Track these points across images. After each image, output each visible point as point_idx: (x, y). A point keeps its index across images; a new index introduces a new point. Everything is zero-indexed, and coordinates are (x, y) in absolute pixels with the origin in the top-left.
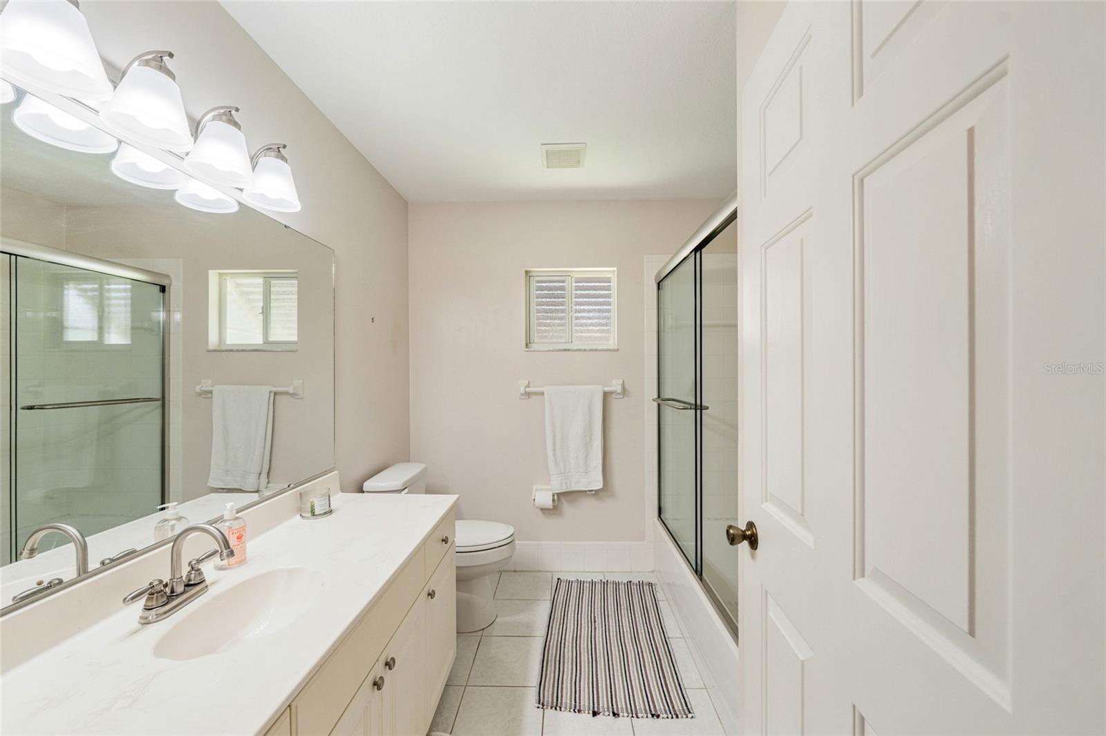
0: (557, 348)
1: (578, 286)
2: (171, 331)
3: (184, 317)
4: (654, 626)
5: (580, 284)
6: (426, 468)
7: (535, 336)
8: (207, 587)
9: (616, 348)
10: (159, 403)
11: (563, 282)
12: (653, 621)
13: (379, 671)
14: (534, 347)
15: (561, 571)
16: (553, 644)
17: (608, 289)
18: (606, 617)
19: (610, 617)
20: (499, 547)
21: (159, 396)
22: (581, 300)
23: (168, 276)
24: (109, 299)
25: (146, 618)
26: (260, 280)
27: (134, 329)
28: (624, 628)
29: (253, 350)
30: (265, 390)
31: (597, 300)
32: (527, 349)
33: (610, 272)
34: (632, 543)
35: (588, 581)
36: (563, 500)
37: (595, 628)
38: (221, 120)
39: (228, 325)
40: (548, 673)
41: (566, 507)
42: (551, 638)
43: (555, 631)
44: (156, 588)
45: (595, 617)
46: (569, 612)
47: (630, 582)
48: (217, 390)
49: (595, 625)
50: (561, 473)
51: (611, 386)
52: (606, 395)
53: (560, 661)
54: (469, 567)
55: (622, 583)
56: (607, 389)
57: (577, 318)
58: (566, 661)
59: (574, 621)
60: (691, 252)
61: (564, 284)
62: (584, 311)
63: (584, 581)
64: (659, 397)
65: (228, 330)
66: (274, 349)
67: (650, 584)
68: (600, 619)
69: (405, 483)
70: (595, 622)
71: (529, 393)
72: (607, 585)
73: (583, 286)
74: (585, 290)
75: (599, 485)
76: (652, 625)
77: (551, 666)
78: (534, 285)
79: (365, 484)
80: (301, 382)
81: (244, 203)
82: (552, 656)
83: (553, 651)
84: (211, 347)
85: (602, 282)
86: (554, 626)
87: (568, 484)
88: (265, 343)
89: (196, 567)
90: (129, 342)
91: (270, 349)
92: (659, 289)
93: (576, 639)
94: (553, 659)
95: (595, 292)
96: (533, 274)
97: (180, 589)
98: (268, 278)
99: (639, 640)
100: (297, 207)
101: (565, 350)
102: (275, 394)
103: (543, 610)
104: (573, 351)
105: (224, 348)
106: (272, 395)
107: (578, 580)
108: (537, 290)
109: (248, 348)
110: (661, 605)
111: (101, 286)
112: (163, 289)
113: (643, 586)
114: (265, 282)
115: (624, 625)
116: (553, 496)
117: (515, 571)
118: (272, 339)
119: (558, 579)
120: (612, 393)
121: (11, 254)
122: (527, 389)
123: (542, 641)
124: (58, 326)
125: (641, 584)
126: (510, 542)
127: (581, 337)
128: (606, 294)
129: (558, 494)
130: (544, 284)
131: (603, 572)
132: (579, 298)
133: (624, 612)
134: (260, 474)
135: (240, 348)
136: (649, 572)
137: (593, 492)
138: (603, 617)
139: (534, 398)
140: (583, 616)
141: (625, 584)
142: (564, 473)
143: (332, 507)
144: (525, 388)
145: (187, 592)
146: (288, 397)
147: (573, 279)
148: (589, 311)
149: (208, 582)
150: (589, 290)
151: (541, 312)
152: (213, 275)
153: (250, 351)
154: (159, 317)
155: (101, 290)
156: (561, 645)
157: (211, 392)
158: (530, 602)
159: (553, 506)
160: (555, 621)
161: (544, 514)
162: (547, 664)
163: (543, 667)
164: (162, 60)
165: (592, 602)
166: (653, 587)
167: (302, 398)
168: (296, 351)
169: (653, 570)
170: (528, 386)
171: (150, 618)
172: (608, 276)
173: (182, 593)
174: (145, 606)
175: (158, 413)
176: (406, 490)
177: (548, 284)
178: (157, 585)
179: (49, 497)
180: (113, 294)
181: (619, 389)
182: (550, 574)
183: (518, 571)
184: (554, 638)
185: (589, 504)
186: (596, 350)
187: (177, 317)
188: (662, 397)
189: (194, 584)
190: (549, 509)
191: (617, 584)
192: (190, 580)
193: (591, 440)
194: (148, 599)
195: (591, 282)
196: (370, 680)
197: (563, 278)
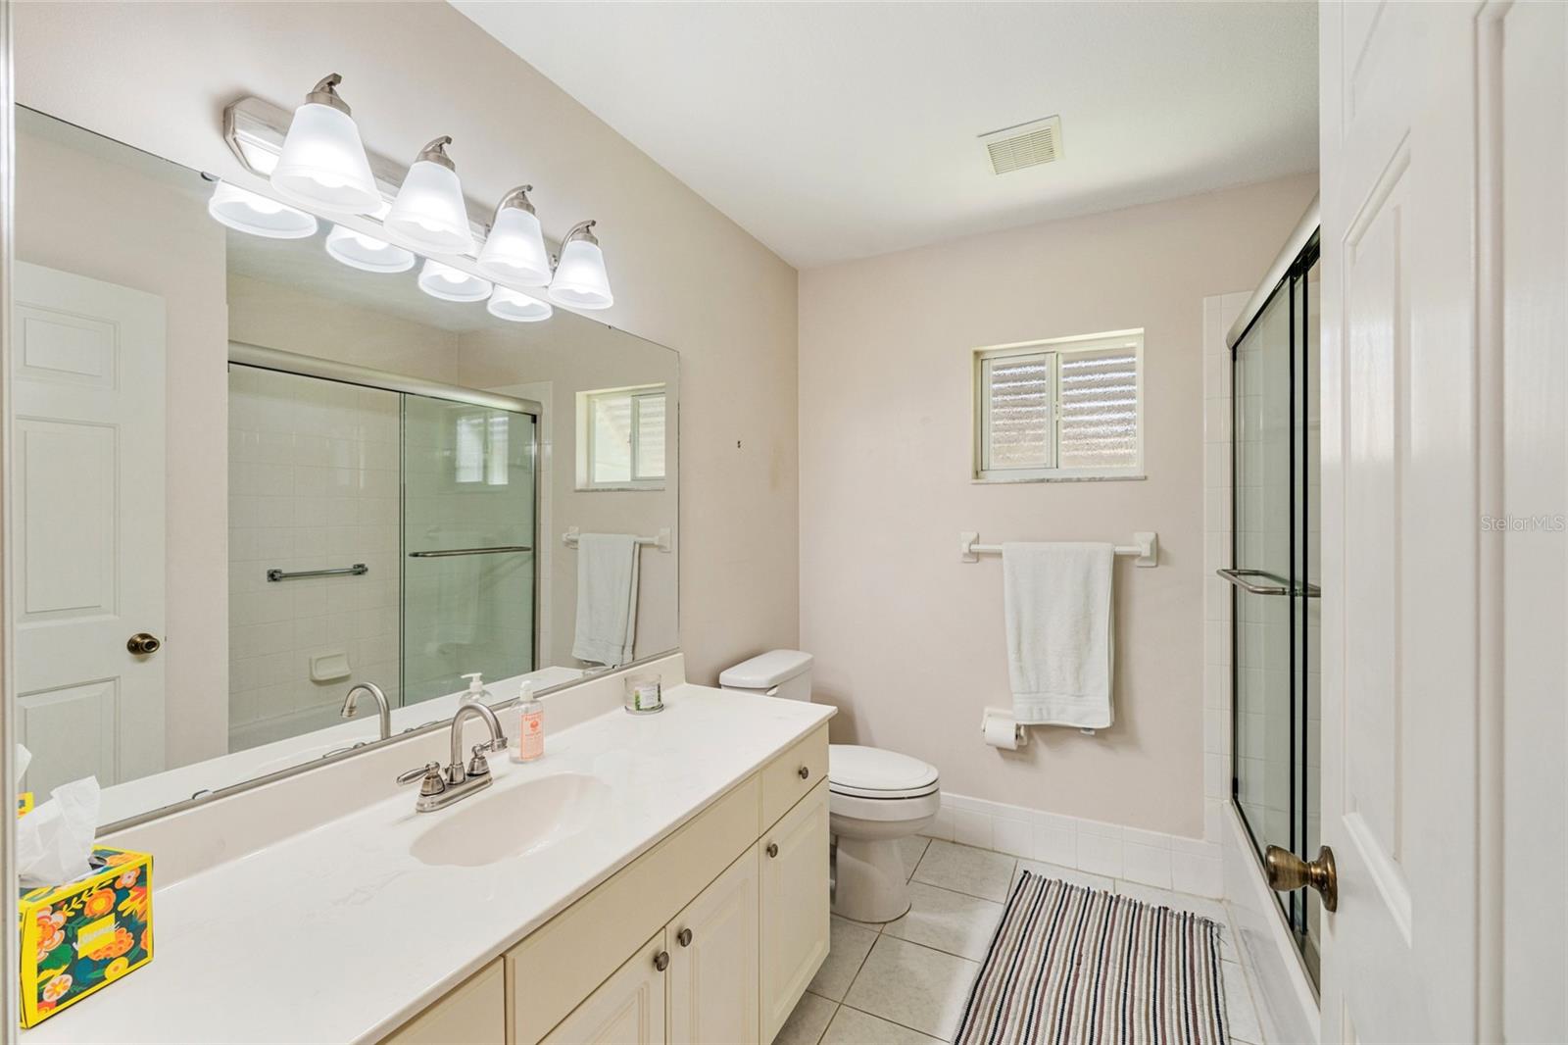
0: (1028, 478)
1: (1069, 369)
2: (542, 469)
3: (553, 449)
4: (1202, 1005)
5: (1075, 365)
6: (811, 661)
7: (992, 461)
8: (490, 780)
9: (1142, 474)
10: (530, 553)
11: (1041, 364)
12: (1201, 996)
13: (667, 943)
14: (989, 476)
15: (1034, 860)
16: (994, 981)
17: (1130, 368)
18: (1103, 962)
19: (1111, 964)
20: (909, 798)
21: (530, 545)
22: (1075, 392)
23: (539, 404)
24: (492, 433)
25: (422, 805)
26: (628, 401)
27: (511, 467)
28: (1136, 991)
29: (619, 490)
30: (631, 539)
31: (1107, 389)
32: (975, 481)
33: (1131, 337)
34: (1174, 837)
35: (1081, 887)
36: (1036, 736)
37: (1077, 976)
38: (513, 206)
39: (597, 459)
40: (975, 1027)
41: (1043, 751)
42: (992, 969)
43: (1002, 959)
44: (431, 771)
45: (1080, 955)
46: (1034, 933)
47: (1166, 909)
48: (581, 538)
49: (1078, 969)
50: (1030, 693)
51: (1131, 545)
52: (1119, 563)
53: (1000, 1012)
54: (861, 820)
55: (1148, 906)
56: (1122, 549)
57: (1069, 425)
58: (1011, 1016)
59: (1040, 952)
60: (1284, 278)
61: (1042, 368)
62: (1081, 412)
63: (1072, 887)
64: (1235, 567)
65: (597, 465)
66: (641, 488)
67: (1208, 924)
68: (1090, 961)
69: (773, 680)
70: (1079, 964)
71: (978, 553)
72: (1117, 903)
73: (1079, 368)
74: (1084, 374)
75: (1103, 719)
76: (1198, 1003)
77: (983, 1016)
78: (990, 373)
79: (722, 675)
80: (669, 530)
81: (557, 305)
82: (988, 1000)
83: (990, 992)
84: (578, 487)
85: (1116, 357)
86: (1002, 950)
87: (1044, 712)
88: (633, 480)
89: (480, 754)
90: (506, 483)
91: (636, 488)
92: (1234, 358)
93: (1038, 983)
94: (989, 1005)
95: (1102, 376)
96: (987, 356)
97: (459, 778)
98: (638, 395)
99: (1163, 1024)
100: (608, 300)
101: (1042, 481)
102: (641, 545)
103: (987, 919)
104: (1056, 482)
105: (591, 488)
106: (637, 546)
107: (1061, 881)
108: (994, 383)
109: (614, 487)
110: (1227, 970)
111: (486, 420)
112: (534, 419)
113: (1192, 924)
114: (633, 401)
115: (1137, 984)
116: (1018, 728)
117: (954, 842)
118: (641, 474)
119: (1026, 872)
120: (1133, 556)
121: (400, 392)
122: (974, 547)
123: (975, 970)
124: (451, 467)
125: (1187, 919)
126: (931, 792)
127: (1075, 456)
128: (1125, 379)
129: (1028, 728)
130: (1007, 372)
131: (1114, 879)
132: (1071, 389)
133: (1142, 961)
134: (623, 647)
135: (605, 487)
136: (1211, 899)
137: (1093, 733)
138: (1097, 960)
139: (986, 561)
140: (1058, 947)
141: (1153, 910)
142: (1038, 692)
143: (663, 701)
144: (970, 545)
145: (469, 782)
146: (655, 549)
147: (1060, 357)
148: (1092, 411)
149: (492, 774)
150: (1091, 374)
151: (1002, 419)
152: (581, 397)
153: (615, 490)
154: (531, 451)
155: (486, 424)
156: (1008, 985)
157: (576, 542)
158: (970, 898)
159: (1019, 746)
160: (1005, 942)
161: (1003, 756)
162: (977, 1010)
163: (967, 1014)
164: (441, 148)
165: (1080, 926)
166: (1215, 930)
167: (669, 552)
168: (664, 490)
169: (1220, 897)
170: (977, 541)
171: (426, 806)
172: (1128, 345)
173: (462, 783)
174: (422, 791)
175: (529, 566)
176: (775, 691)
177: (1013, 371)
178: (433, 768)
179: (442, 652)
180: (496, 429)
181: (1145, 550)
182: (1012, 861)
183: (959, 844)
184: (998, 972)
185: (1085, 752)
186: (1101, 480)
187: (548, 450)
188: (1240, 566)
189: (477, 775)
190: (1011, 751)
191: (1137, 908)
192: (473, 769)
193: (1089, 639)
194: (426, 784)
195: (1094, 360)
196: (648, 952)
197: (1041, 358)
